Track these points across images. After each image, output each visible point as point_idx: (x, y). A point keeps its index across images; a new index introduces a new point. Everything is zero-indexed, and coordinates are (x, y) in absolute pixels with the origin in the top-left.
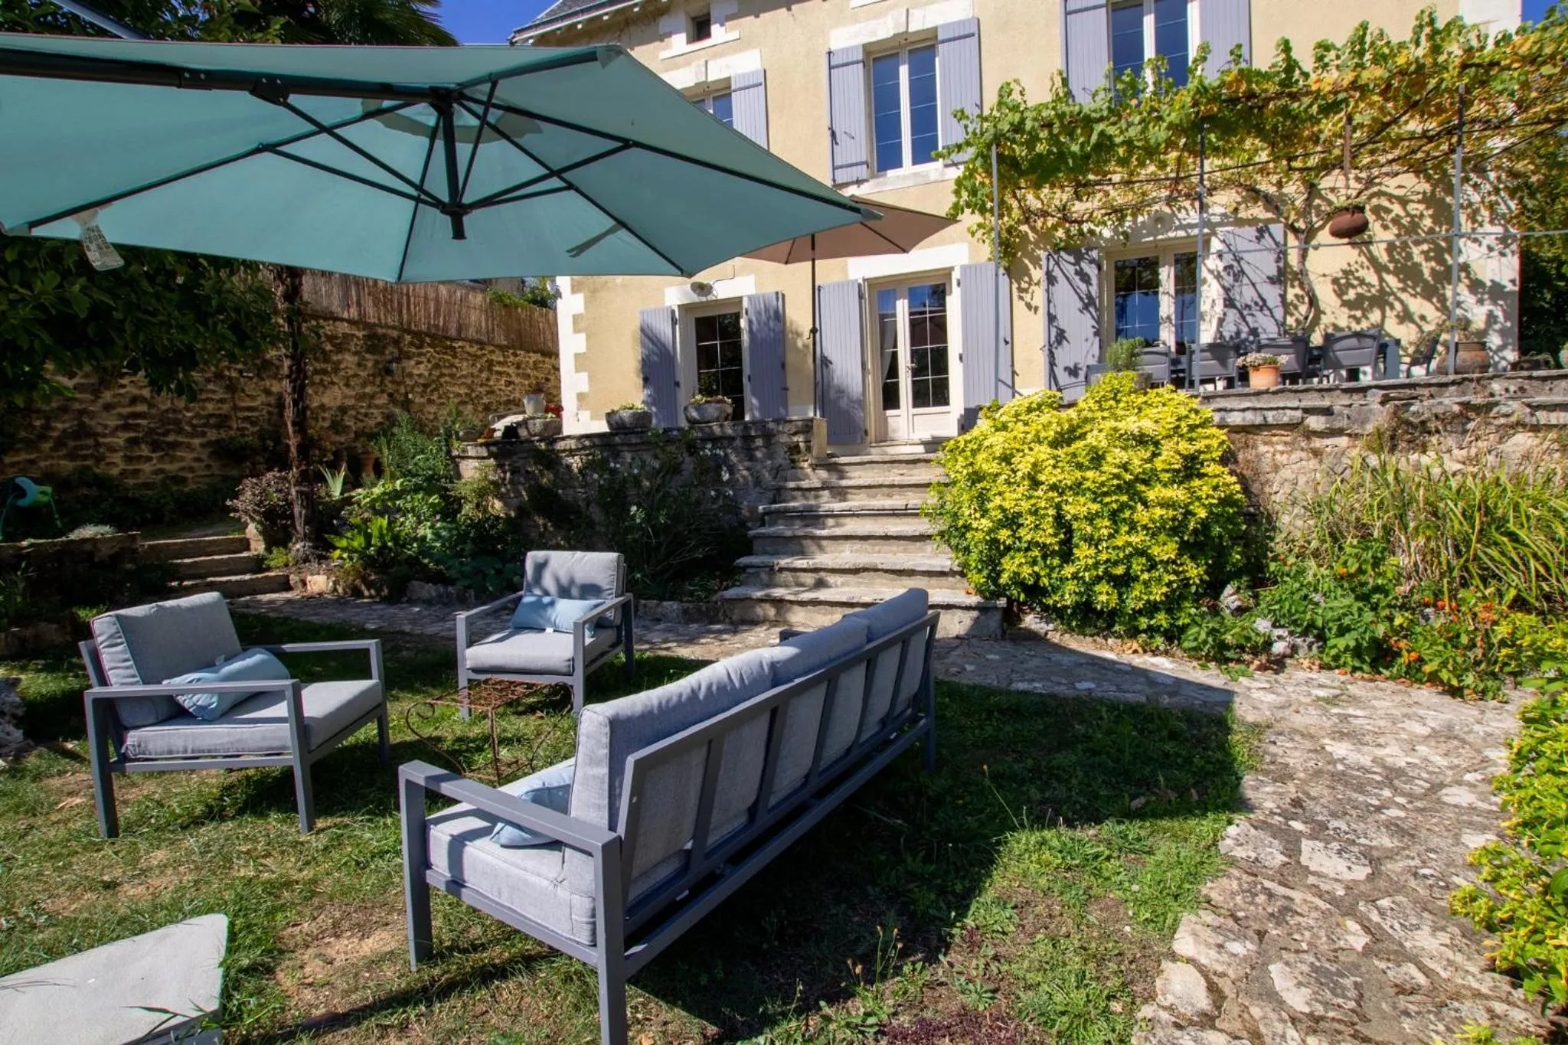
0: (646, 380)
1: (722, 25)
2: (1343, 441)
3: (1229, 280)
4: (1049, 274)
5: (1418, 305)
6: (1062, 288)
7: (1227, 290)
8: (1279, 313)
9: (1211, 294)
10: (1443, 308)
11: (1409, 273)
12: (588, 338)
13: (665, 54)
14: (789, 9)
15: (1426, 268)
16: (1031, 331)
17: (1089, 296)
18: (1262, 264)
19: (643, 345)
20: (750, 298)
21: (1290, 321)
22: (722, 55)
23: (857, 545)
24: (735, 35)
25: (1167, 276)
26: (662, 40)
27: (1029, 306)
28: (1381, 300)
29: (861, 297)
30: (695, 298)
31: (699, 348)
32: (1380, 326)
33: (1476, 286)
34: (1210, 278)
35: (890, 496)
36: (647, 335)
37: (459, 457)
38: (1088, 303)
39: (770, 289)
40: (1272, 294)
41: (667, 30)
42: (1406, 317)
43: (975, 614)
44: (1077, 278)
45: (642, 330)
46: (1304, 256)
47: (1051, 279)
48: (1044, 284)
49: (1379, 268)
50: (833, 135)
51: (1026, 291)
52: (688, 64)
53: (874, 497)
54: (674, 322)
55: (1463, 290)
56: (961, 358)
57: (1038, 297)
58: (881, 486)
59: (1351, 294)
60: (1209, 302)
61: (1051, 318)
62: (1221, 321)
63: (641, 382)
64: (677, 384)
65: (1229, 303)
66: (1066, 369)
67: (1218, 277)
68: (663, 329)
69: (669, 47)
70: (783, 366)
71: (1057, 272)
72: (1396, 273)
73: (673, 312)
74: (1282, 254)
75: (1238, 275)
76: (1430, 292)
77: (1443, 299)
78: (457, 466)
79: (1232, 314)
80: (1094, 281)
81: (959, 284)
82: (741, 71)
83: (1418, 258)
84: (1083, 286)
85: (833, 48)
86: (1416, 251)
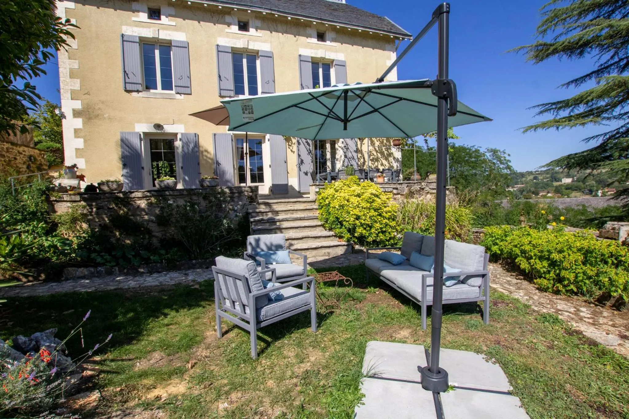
0: (125, 166)
1: (167, 17)
2: (399, 196)
3: (345, 150)
4: (298, 141)
5: (385, 162)
6: (302, 146)
7: (345, 153)
8: (357, 160)
9: (340, 153)
10: (389, 163)
11: (382, 153)
12: (85, 141)
13: (134, 19)
14: (199, 22)
15: (386, 152)
16: (293, 159)
17: (310, 149)
18: (352, 147)
19: (122, 147)
20: (182, 134)
21: (359, 163)
22: (166, 29)
23: (294, 230)
24: (174, 24)
25: (328, 146)
26: (134, 12)
27: (292, 151)
28: (377, 160)
29: (232, 140)
30: (153, 130)
31: (152, 153)
32: (377, 166)
33: (394, 158)
34: (339, 149)
35: (292, 214)
36: (124, 143)
37: (56, 201)
38: (310, 152)
39: (192, 131)
40: (355, 155)
41: (137, 9)
42: (382, 165)
43: (345, 247)
44: (306, 144)
45: (122, 140)
46: (361, 146)
47: (299, 143)
48: (296, 144)
49: (377, 152)
50: (220, 77)
51: (291, 146)
52: (149, 27)
53: (287, 214)
54: (141, 140)
55: (392, 158)
56: (270, 166)
57: (295, 148)
58: (289, 210)
59: (371, 158)
60: (340, 156)
61: (299, 156)
62: (344, 162)
63: (121, 166)
64: (143, 168)
65: (346, 156)
66: (304, 172)
67: (342, 149)
68: (136, 142)
69: (138, 16)
70: (199, 164)
71: (300, 141)
72: (380, 153)
73: (140, 135)
74: (357, 145)
75: (347, 149)
76: (387, 159)
77: (389, 161)
78: (53, 206)
79: (346, 160)
80: (311, 145)
81: (269, 140)
82: (175, 39)
83: (384, 150)
84: (308, 147)
85: (220, 44)
86: (383, 148)
